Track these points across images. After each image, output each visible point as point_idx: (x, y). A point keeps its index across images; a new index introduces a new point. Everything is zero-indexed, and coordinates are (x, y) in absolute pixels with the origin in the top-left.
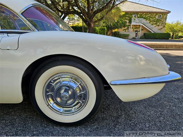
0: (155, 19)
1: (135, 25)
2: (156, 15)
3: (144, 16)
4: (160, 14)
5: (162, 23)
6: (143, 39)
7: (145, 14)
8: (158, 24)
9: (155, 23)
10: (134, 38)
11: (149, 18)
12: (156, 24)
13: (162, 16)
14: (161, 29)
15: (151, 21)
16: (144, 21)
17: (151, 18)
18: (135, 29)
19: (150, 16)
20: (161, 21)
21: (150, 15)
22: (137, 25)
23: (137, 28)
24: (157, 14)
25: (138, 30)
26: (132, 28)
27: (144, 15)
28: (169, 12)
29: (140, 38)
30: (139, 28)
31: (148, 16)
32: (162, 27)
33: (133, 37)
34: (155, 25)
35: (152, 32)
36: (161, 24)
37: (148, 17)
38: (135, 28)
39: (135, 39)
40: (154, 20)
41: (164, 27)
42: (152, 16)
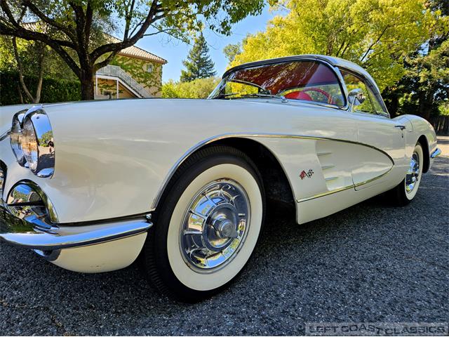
0: (141, 71)
1: (103, 80)
2: (142, 65)
3: (121, 62)
4: (151, 64)
5: (156, 82)
7: (122, 59)
8: (148, 82)
9: (143, 80)
11: (131, 69)
12: (144, 82)
13: (153, 67)
14: (156, 93)
15: (135, 75)
16: (121, 72)
17: (135, 68)
18: (104, 90)
19: (131, 64)
20: (153, 77)
21: (130, 61)
22: (107, 80)
23: (108, 86)
24: (145, 63)
25: (112, 92)
26: (98, 85)
27: (120, 60)
28: (165, 62)
30: (111, 86)
31: (127, 63)
32: (155, 89)
34: (144, 85)
36: (153, 84)
37: (128, 65)
38: (105, 88)
40: (140, 73)
41: (160, 89)
42: (135, 65)
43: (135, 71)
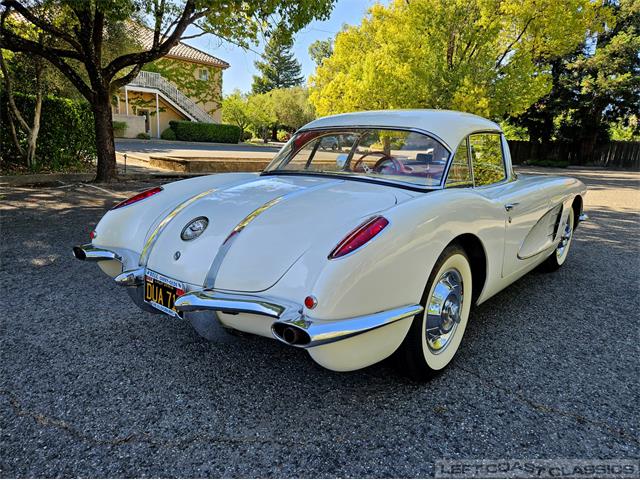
0: (191, 79)
1: (136, 93)
2: (192, 70)
3: (161, 67)
4: (205, 68)
5: (213, 96)
6: (173, 140)
7: (163, 62)
8: (203, 96)
9: (194, 92)
10: (141, 136)
11: (176, 76)
12: (196, 95)
13: (208, 73)
14: (213, 111)
15: (183, 86)
16: (161, 80)
17: (182, 75)
18: (138, 107)
19: (176, 70)
20: (208, 87)
21: (175, 65)
22: (142, 93)
23: (143, 102)
24: (196, 67)
25: (150, 110)
26: (129, 100)
27: (160, 63)
28: (226, 65)
29: (162, 137)
30: (149, 102)
31: (171, 67)
32: (213, 105)
33: (141, 132)
34: (195, 99)
35: (193, 119)
36: (209, 97)
37: (172, 70)
38: (140, 104)
39: (148, 138)
40: (190, 83)
41: (219, 106)
42: (182, 71)
43: (183, 79)
